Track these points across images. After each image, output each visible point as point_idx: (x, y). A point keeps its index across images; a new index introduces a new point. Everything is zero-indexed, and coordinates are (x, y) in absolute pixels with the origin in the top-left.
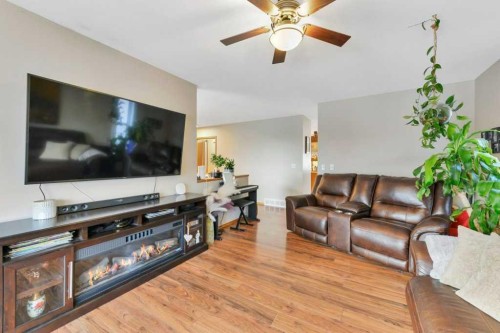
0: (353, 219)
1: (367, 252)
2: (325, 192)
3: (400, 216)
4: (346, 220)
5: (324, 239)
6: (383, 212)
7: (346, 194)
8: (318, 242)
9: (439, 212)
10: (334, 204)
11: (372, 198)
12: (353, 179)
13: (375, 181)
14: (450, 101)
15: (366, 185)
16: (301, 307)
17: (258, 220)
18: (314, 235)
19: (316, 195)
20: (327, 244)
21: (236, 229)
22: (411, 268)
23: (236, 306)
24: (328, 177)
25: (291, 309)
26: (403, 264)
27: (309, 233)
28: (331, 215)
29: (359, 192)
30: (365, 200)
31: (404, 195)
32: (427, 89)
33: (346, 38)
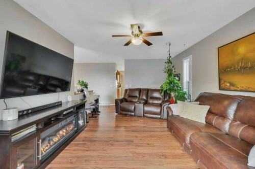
0: (144, 105)
1: (148, 115)
2: (130, 96)
3: (156, 102)
4: (141, 105)
5: (133, 114)
6: (151, 101)
7: (138, 96)
8: (131, 115)
9: (166, 99)
10: (134, 100)
11: (147, 97)
12: (140, 90)
13: (148, 91)
14: (173, 67)
15: (145, 92)
16: (139, 135)
17: (100, 112)
18: (129, 113)
19: (126, 97)
20: (135, 116)
21: (92, 117)
22: (162, 117)
23: (117, 142)
24: (130, 90)
25: (137, 137)
26: (159, 116)
27: (127, 113)
28: (136, 104)
29: (143, 95)
30: (144, 98)
31: (156, 95)
32: (168, 63)
33: (151, 44)
